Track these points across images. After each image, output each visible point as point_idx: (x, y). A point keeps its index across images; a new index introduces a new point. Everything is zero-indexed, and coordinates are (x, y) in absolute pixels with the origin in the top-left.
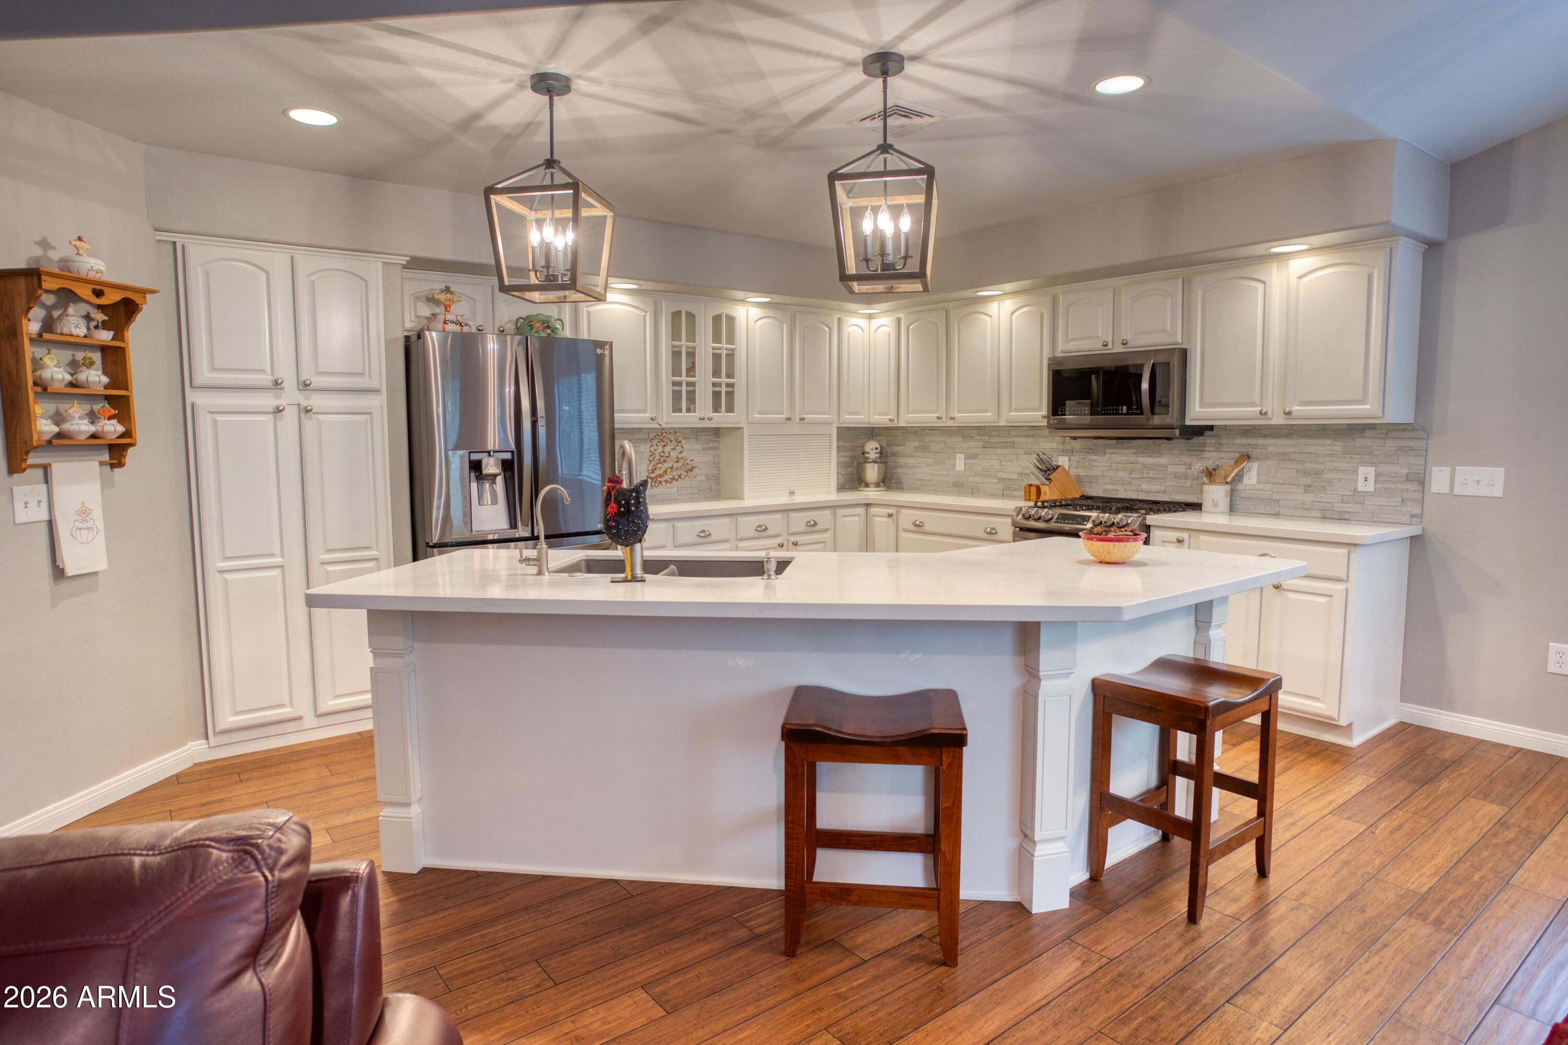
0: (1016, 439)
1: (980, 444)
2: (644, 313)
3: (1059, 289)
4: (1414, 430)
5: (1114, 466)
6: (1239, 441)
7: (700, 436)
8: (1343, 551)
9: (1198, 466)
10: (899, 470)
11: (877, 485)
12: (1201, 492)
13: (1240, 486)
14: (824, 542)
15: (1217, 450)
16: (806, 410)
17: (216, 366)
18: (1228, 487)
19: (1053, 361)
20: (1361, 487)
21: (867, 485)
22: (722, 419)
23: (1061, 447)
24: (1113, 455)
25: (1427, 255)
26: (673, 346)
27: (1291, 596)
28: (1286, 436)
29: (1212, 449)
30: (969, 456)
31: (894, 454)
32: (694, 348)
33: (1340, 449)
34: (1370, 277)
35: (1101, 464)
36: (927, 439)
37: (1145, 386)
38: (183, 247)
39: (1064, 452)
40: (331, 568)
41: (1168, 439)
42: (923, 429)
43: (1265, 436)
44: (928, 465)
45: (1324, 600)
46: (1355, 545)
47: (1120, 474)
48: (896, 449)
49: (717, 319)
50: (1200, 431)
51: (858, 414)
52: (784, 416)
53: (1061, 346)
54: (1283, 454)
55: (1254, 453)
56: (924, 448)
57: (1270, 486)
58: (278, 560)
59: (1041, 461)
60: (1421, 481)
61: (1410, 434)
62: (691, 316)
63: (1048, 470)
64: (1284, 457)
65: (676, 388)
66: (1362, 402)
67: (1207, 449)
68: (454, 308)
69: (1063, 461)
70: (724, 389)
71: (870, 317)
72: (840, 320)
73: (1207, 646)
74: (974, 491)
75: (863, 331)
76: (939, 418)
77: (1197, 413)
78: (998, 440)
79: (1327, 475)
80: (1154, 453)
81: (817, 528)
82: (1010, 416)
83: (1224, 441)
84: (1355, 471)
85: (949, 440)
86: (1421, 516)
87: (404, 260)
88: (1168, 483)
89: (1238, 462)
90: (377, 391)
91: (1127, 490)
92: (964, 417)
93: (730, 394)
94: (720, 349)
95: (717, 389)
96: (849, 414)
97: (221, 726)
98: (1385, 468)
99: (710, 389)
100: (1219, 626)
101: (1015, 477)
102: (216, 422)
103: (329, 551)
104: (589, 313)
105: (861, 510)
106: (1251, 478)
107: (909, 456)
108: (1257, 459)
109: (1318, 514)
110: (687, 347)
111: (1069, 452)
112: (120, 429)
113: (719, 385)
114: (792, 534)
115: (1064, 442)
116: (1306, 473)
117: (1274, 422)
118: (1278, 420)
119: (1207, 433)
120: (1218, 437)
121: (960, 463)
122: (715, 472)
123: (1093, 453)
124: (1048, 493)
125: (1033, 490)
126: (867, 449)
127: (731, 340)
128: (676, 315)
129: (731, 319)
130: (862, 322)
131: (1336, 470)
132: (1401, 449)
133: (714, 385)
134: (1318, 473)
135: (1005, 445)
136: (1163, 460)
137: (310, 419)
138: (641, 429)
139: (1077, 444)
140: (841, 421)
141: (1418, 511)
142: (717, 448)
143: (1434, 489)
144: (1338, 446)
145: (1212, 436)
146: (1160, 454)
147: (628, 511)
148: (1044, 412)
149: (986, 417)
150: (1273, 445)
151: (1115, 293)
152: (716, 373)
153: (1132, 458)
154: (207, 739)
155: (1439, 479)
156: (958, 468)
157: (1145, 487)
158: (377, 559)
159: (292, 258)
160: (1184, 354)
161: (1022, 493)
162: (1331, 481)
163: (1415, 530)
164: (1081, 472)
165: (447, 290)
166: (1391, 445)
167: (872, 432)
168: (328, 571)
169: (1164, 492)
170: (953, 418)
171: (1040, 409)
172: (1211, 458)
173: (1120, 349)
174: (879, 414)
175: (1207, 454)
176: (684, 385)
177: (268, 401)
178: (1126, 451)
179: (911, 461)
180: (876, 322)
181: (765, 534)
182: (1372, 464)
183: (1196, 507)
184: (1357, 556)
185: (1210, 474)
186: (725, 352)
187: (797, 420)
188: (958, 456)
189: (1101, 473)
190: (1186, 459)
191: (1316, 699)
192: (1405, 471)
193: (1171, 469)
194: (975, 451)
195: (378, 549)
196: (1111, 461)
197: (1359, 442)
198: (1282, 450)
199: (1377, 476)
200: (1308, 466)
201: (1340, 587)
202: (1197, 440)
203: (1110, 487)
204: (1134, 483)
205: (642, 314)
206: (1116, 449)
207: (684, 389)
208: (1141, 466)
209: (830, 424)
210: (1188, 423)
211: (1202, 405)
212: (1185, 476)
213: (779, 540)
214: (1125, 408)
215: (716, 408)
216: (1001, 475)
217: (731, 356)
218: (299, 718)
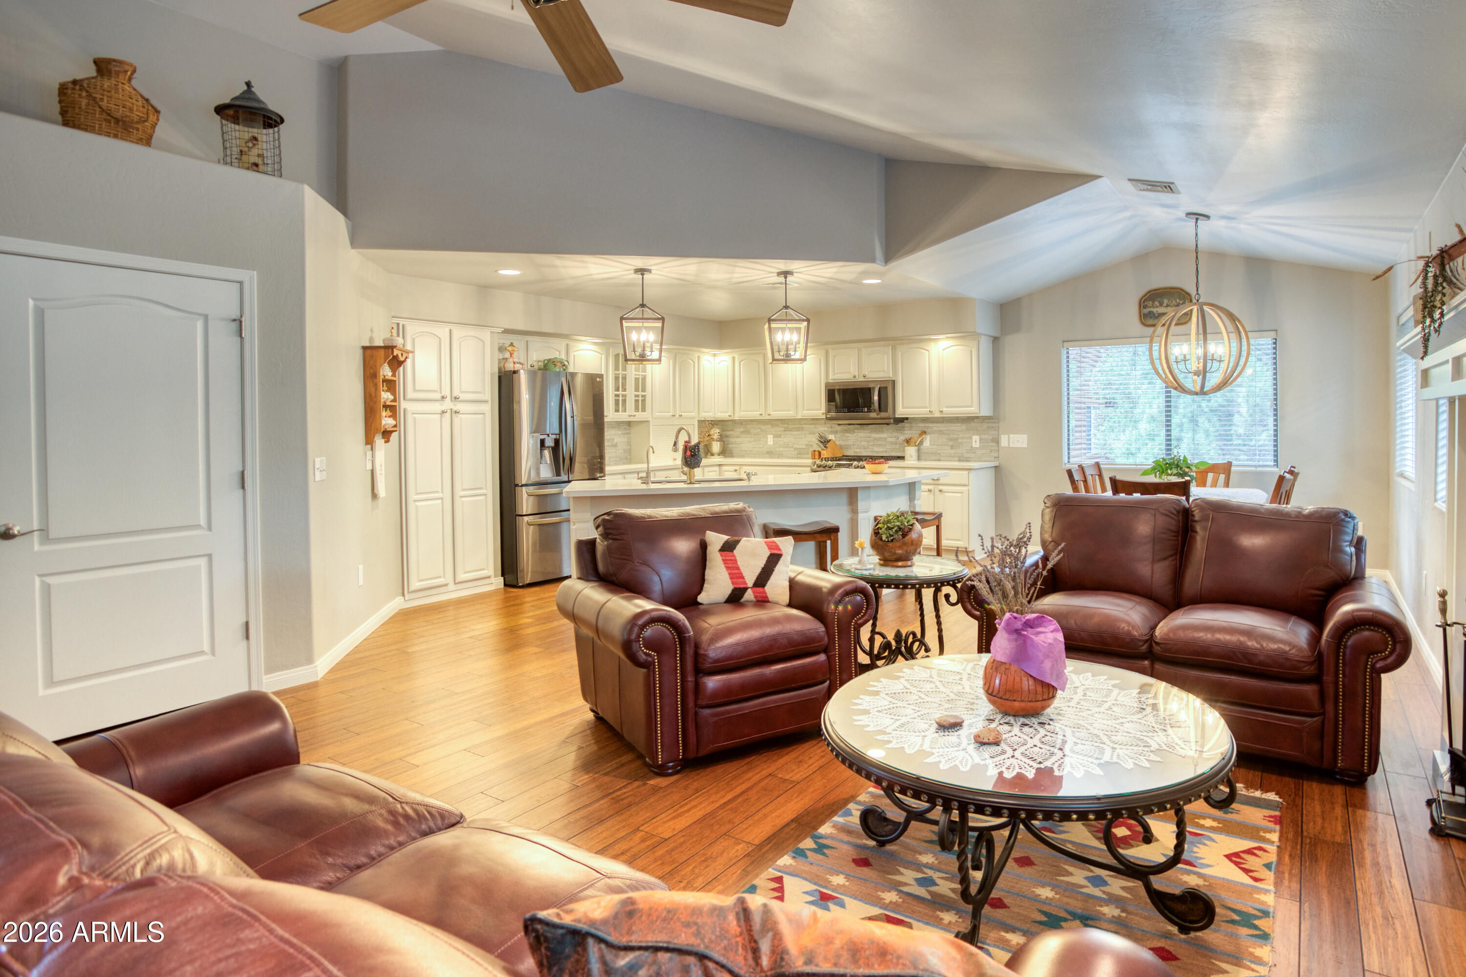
0: (804, 426)
1: (783, 429)
3: (829, 347)
4: (993, 419)
5: (859, 439)
6: (921, 425)
8: (966, 472)
9: (902, 438)
10: (730, 446)
11: (719, 455)
12: (904, 451)
13: (922, 447)
15: (910, 430)
16: (682, 412)
17: (417, 389)
18: (916, 448)
19: (827, 384)
20: (974, 446)
21: (712, 455)
22: (640, 416)
23: (830, 430)
24: (858, 433)
25: (993, 341)
26: (615, 374)
27: (947, 494)
28: (942, 422)
29: (908, 429)
30: (775, 436)
31: (727, 436)
32: (626, 375)
33: (964, 428)
34: (971, 351)
35: (852, 438)
36: (748, 426)
37: (876, 398)
38: (403, 326)
39: (832, 432)
40: (464, 499)
41: (887, 424)
42: (746, 421)
43: (932, 422)
44: (750, 442)
45: (959, 495)
46: (971, 469)
47: (863, 443)
48: (728, 433)
50: (902, 420)
51: (708, 412)
52: (671, 414)
53: (831, 377)
54: (940, 431)
55: (928, 430)
56: (747, 432)
57: (935, 447)
58: (440, 495)
59: (821, 437)
60: (997, 441)
61: (992, 421)
63: (825, 442)
64: (941, 432)
65: (617, 398)
66: (971, 407)
67: (906, 429)
68: (515, 354)
69: (831, 437)
70: (640, 399)
71: (715, 355)
72: (699, 357)
73: (914, 507)
74: (780, 455)
75: (711, 364)
76: (761, 415)
77: (901, 412)
78: (793, 426)
79: (960, 441)
80: (880, 432)
82: (804, 413)
83: (914, 425)
84: (971, 438)
85: (763, 427)
86: (998, 457)
87: (500, 330)
88: (887, 447)
89: (921, 435)
90: (486, 402)
91: (866, 451)
92: (776, 414)
93: (644, 401)
94: (639, 375)
95: (637, 398)
96: (705, 412)
97: (412, 588)
98: (983, 436)
99: (634, 398)
100: (918, 499)
101: (804, 447)
102: (415, 418)
103: (464, 490)
104: (574, 356)
105: (717, 468)
106: (927, 443)
107: (737, 437)
108: (929, 433)
109: (957, 459)
110: (622, 374)
111: (835, 433)
112: (393, 422)
113: (638, 396)
115: (831, 427)
116: (951, 440)
117: (935, 416)
118: (937, 415)
119: (905, 421)
120: (911, 423)
121: (770, 440)
122: (629, 448)
123: (848, 432)
124: (825, 454)
125: (817, 453)
126: (712, 432)
127: (644, 369)
130: (711, 358)
131: (963, 438)
132: (989, 427)
133: (636, 396)
134: (956, 439)
135: (798, 429)
136: (885, 435)
137: (457, 417)
139: (839, 428)
140: (700, 417)
141: (996, 455)
142: (629, 434)
143: (1002, 445)
144: (964, 427)
145: (908, 423)
146: (883, 432)
147: (695, 454)
148: (823, 410)
149: (790, 414)
150: (936, 427)
151: (859, 350)
152: (637, 390)
153: (868, 435)
154: (403, 595)
155: (1004, 441)
156: (769, 443)
157: (876, 449)
158: (485, 495)
159: (450, 331)
160: (894, 382)
161: (810, 456)
162: (962, 443)
163: (996, 464)
164: (842, 443)
165: (512, 344)
166: (985, 425)
167: (714, 423)
169: (886, 452)
170: (769, 415)
171: (820, 410)
172: (907, 434)
173: (862, 379)
174: (721, 412)
175: (906, 432)
176: (621, 396)
177: (438, 407)
178: (865, 431)
179: (738, 440)
180: (718, 359)
182: (978, 434)
183: (902, 458)
184: (972, 473)
185: (908, 442)
186: (641, 377)
187: (678, 416)
188: (769, 436)
189: (852, 443)
190: (895, 434)
191: (959, 540)
192: (991, 437)
193: (889, 440)
194: (779, 433)
195: (486, 489)
196: (857, 436)
197: (972, 425)
198: (940, 429)
199: (981, 440)
200: (952, 436)
201: (966, 488)
202: (900, 425)
203: (858, 450)
204: (870, 447)
205: (600, 354)
206: (860, 430)
207: (621, 398)
208: (873, 438)
209: (693, 418)
210: (897, 416)
211: (903, 408)
212: (896, 443)
214: (866, 409)
215: (637, 409)
216: (796, 446)
217: (644, 379)
218: (446, 585)
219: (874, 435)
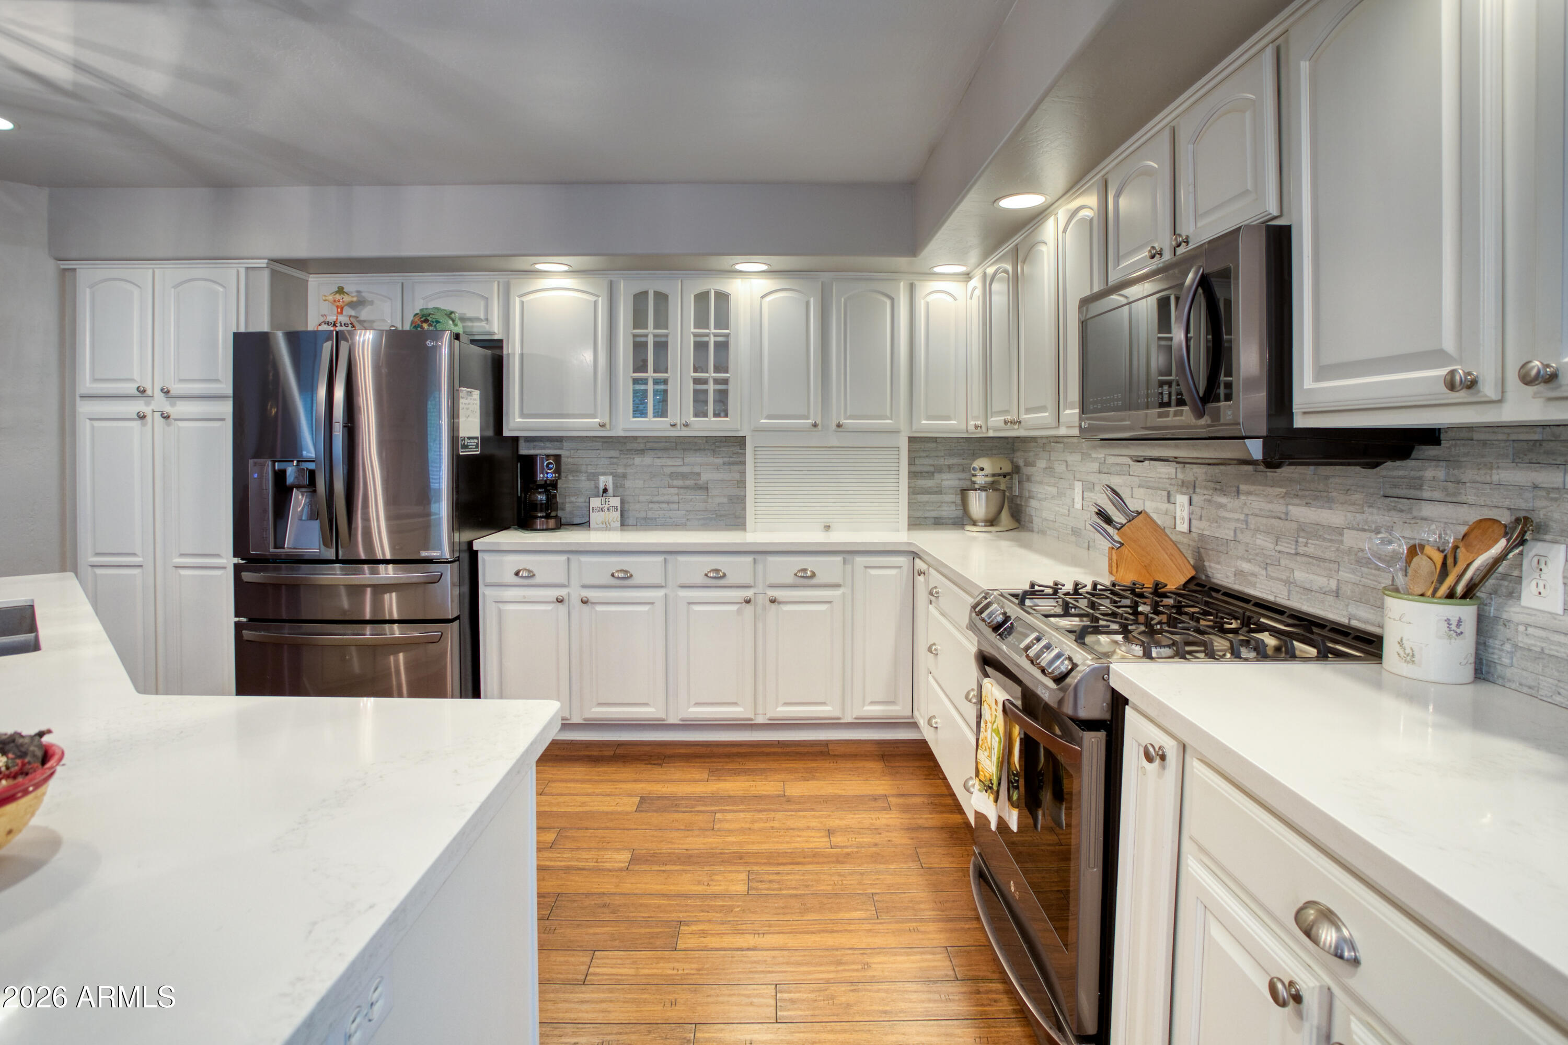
1: (1096, 466)
2: (595, 298)
5: (1252, 521)
7: (720, 447)
14: (830, 602)
16: (848, 414)
17: (97, 377)
22: (707, 425)
23: (1180, 476)
24: (1251, 498)
26: (635, 336)
29: (1437, 495)
30: (1086, 487)
32: (666, 336)
35: (1231, 515)
38: (78, 272)
40: (183, 572)
49: (702, 298)
51: (948, 418)
53: (1111, 275)
58: (137, 558)
62: (662, 298)
67: (1426, 494)
68: (346, 309)
70: (711, 387)
71: (967, 277)
72: (912, 287)
75: (955, 299)
77: (1308, 395)
78: (1113, 459)
80: (1316, 498)
81: (814, 581)
83: (1469, 474)
85: (1069, 458)
87: (264, 263)
88: (1345, 575)
90: (227, 397)
91: (1272, 578)
93: (722, 393)
94: (707, 335)
96: (931, 418)
99: (691, 387)
102: (96, 427)
103: (182, 555)
104: (522, 303)
110: (655, 336)
111: (1191, 487)
113: (705, 382)
114: (772, 586)
120: (1452, 462)
123: (1221, 490)
127: (723, 320)
128: (640, 299)
129: (722, 298)
130: (952, 286)
133: (697, 381)
136: (1333, 517)
138: (635, 438)
140: (914, 429)
145: (1437, 459)
146: (1329, 503)
149: (1047, 419)
152: (700, 365)
158: (224, 568)
164: (1206, 530)
165: (339, 291)
168: (180, 575)
175: (1427, 510)
176: (650, 382)
178: (1270, 490)
180: (971, 285)
181: (722, 582)
186: (712, 340)
187: (834, 426)
189: (1230, 535)
193: (1351, 539)
194: (1092, 479)
195: (226, 559)
196: (1246, 511)
202: (1394, 470)
203: (1245, 566)
204: (1283, 562)
205: (593, 298)
206: (1253, 484)
208: (1294, 526)
209: (901, 432)
210: (1300, 422)
213: (749, 593)
217: (723, 347)
219: (1302, 513)
